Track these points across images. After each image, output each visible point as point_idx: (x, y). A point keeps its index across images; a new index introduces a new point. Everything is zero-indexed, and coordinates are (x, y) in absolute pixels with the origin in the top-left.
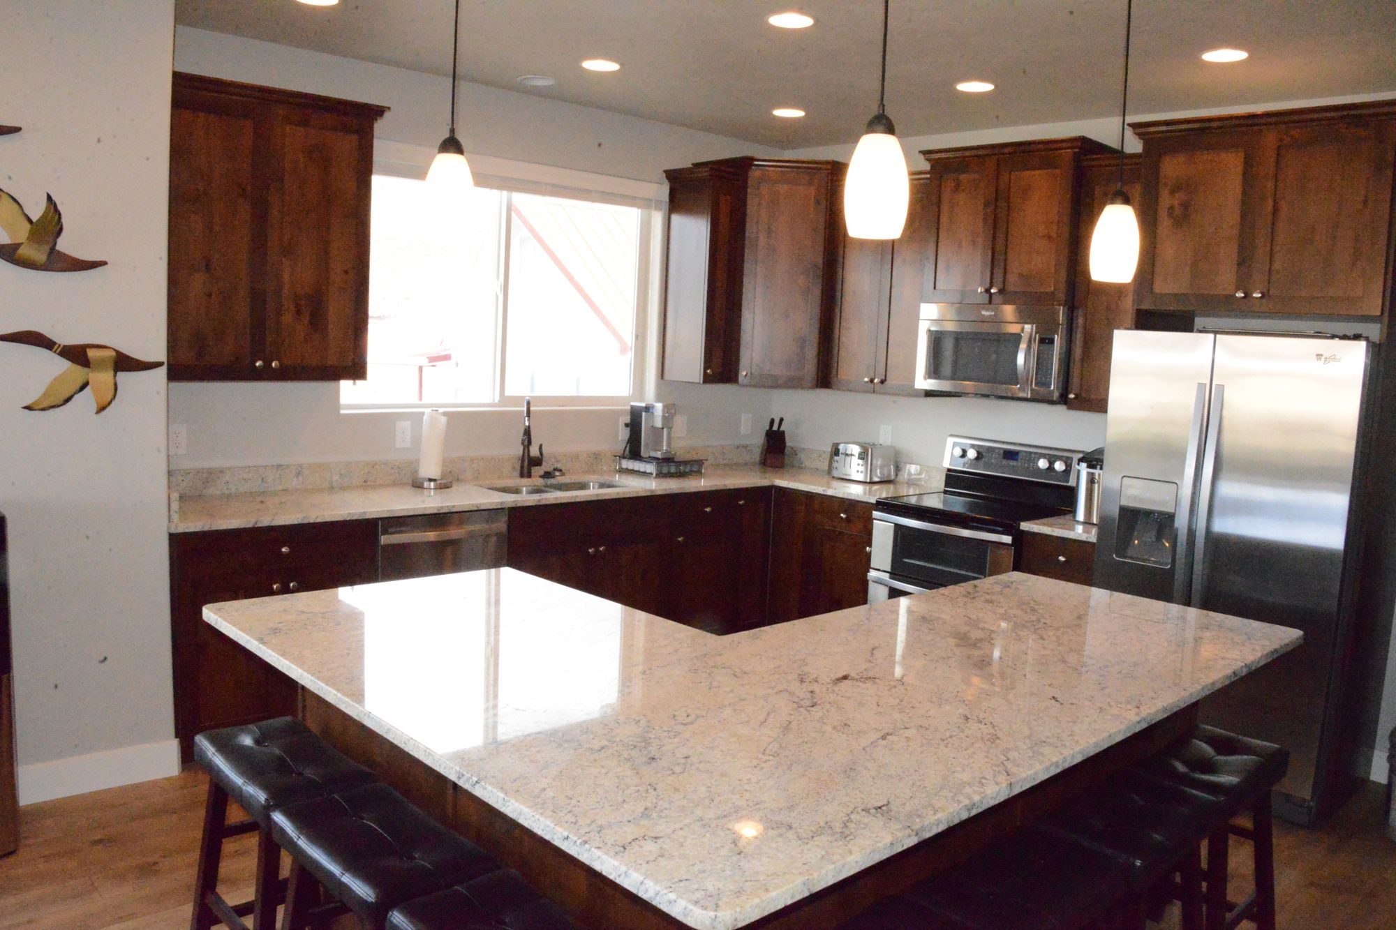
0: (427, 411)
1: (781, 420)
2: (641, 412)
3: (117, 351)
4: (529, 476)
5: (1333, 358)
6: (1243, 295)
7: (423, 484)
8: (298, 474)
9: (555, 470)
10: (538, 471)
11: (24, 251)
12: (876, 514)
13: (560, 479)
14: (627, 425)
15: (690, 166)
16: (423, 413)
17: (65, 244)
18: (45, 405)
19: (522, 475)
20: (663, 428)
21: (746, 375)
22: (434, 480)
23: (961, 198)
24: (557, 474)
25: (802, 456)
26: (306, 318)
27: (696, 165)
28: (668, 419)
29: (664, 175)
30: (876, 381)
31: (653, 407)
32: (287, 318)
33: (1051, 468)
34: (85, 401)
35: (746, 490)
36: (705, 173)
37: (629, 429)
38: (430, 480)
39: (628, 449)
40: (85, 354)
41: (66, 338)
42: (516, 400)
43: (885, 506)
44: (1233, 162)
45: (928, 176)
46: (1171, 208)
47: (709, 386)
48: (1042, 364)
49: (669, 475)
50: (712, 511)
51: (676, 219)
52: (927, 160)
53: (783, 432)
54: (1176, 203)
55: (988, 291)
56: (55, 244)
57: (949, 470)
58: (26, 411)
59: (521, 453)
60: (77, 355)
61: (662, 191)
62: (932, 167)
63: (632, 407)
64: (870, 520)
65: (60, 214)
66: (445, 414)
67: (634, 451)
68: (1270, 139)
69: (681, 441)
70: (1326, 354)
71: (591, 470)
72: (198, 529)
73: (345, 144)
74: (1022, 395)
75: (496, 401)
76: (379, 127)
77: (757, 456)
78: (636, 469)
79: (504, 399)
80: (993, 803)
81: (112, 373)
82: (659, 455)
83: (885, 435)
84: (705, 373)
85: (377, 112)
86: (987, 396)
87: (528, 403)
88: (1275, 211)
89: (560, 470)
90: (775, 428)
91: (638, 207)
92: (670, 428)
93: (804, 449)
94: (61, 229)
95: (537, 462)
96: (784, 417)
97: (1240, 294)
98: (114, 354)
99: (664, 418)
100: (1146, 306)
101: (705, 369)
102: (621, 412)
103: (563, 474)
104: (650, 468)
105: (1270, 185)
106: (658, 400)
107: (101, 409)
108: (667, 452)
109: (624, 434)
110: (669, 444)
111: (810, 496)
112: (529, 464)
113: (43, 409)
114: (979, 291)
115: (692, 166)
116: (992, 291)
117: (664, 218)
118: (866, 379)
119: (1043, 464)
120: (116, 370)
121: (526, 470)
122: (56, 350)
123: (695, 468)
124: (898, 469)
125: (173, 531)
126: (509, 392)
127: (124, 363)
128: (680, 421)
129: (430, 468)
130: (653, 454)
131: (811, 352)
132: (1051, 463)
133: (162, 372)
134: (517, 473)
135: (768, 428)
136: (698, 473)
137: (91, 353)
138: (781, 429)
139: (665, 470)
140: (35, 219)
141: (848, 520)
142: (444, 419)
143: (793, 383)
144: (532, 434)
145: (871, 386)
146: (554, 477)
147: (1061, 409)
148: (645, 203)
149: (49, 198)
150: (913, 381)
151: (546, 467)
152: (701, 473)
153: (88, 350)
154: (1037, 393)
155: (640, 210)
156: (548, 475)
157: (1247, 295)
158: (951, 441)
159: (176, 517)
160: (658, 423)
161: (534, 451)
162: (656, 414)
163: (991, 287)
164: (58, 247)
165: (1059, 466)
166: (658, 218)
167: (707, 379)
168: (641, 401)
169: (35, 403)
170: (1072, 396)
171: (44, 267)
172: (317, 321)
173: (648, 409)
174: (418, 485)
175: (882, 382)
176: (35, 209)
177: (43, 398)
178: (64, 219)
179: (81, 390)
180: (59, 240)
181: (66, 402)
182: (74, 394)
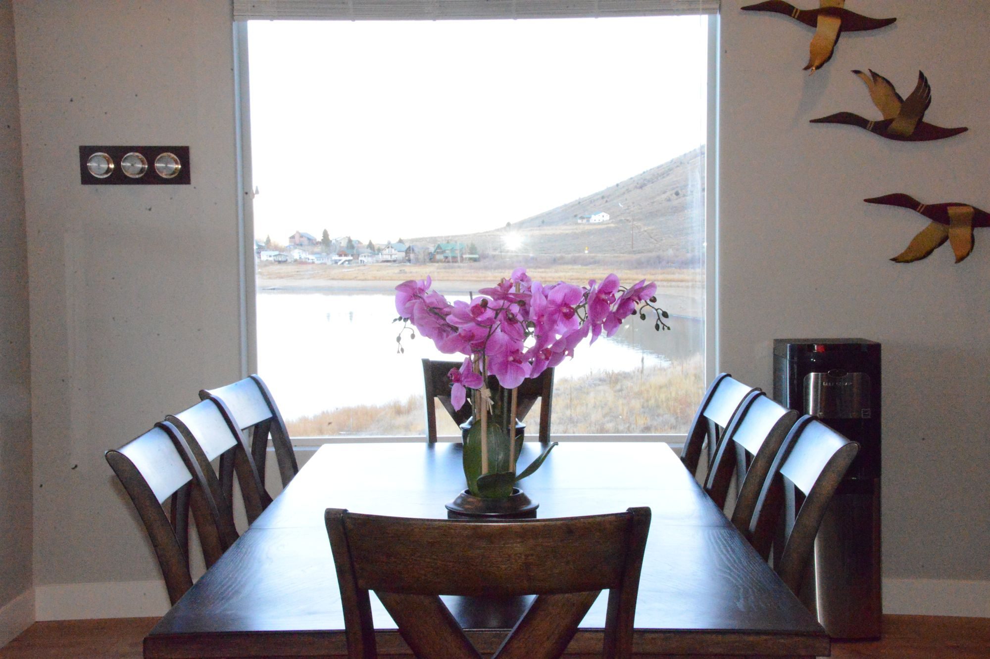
3: (974, 208)
11: (895, 126)
17: (931, 117)
18: (909, 259)
34: (945, 252)
40: (946, 212)
56: (922, 117)
58: (893, 262)
60: (938, 214)
65: (929, 90)
81: (969, 228)
94: (929, 102)
98: (972, 210)
107: (960, 259)
113: (907, 262)
120: (973, 226)
122: (920, 209)
127: (981, 219)
137: (951, 211)
140: (905, 96)
149: (921, 75)
153: (948, 208)
164: (925, 119)
169: (902, 255)
171: (911, 139)
176: (906, 89)
177: (910, 249)
178: (932, 93)
179: (941, 243)
180: (926, 112)
181: (929, 253)
182: (935, 248)
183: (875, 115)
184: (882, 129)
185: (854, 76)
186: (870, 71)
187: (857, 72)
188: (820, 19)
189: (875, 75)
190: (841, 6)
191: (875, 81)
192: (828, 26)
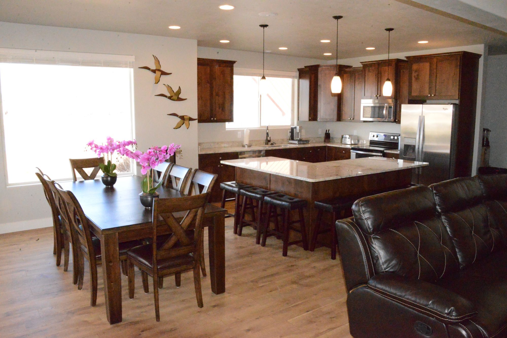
0: (245, 129)
1: (329, 130)
2: (294, 129)
3: (189, 117)
4: (268, 144)
5: (446, 109)
6: (430, 95)
7: (245, 146)
8: (218, 144)
9: (274, 143)
10: (270, 143)
11: (173, 97)
12: (351, 151)
13: (275, 145)
14: (290, 132)
15: (303, 67)
16: (244, 130)
17: (181, 96)
18: (176, 128)
19: (266, 144)
20: (299, 132)
21: (319, 119)
22: (247, 145)
23: (370, 74)
24: (274, 144)
25: (335, 139)
26: (221, 109)
27: (305, 67)
28: (300, 130)
29: (297, 70)
30: (351, 119)
31: (297, 127)
32: (217, 109)
33: (394, 138)
34: (184, 126)
35: (320, 147)
36: (308, 69)
37: (290, 133)
38: (246, 145)
39: (290, 138)
41: (180, 114)
42: (264, 127)
43: (353, 149)
44: (427, 65)
45: (362, 68)
46: (415, 76)
47: (310, 122)
48: (389, 113)
49: (301, 144)
50: (312, 152)
51: (300, 80)
52: (362, 64)
53: (330, 133)
54: (416, 75)
55: (377, 96)
56: (179, 96)
57: (371, 140)
59: (266, 139)
60: (182, 118)
61: (297, 74)
62: (363, 66)
63: (291, 127)
64: (350, 152)
66: (249, 130)
67: (292, 138)
68: (435, 60)
69: (304, 136)
70: (445, 108)
71: (282, 143)
72: (204, 153)
73: (228, 70)
74: (385, 121)
75: (259, 127)
76: (235, 65)
77: (323, 140)
78: (293, 142)
79: (261, 127)
80: (353, 176)
82: (298, 139)
83: (355, 133)
84: (309, 119)
85: (234, 62)
86: (379, 121)
87: (268, 127)
88: (436, 76)
89: (275, 143)
90: (327, 132)
91: (291, 78)
92: (301, 132)
93: (335, 138)
94: (181, 93)
95: (269, 141)
96: (330, 129)
97: (429, 95)
99: (299, 130)
100: (410, 99)
101: (309, 118)
102: (289, 129)
103: (276, 144)
104: (296, 142)
105: (435, 70)
106: (298, 126)
108: (300, 138)
109: (289, 134)
110: (301, 137)
111: (336, 148)
112: (268, 142)
114: (375, 96)
115: (304, 67)
116: (378, 96)
117: (298, 80)
118: (349, 119)
119: (392, 137)
120: (189, 120)
121: (267, 143)
122: (178, 117)
123: (307, 142)
124: (358, 141)
125: (199, 154)
126: (262, 125)
127: (191, 119)
128: (303, 131)
129: (246, 142)
130: (297, 139)
131: (335, 113)
132: (394, 137)
133: (197, 121)
134: (265, 144)
135: (325, 132)
136: (308, 143)
138: (329, 132)
139: (300, 143)
141: (345, 153)
142: (249, 131)
143: (331, 121)
144: (269, 134)
145: (350, 120)
146: (274, 145)
147: (395, 124)
148: (293, 77)
149: (179, 87)
150: (360, 118)
151: (271, 142)
152: (309, 143)
153: (184, 116)
154: (389, 120)
155: (292, 79)
156: (272, 144)
157: (431, 95)
158: (370, 133)
159: (200, 151)
160: (298, 131)
161: (269, 139)
162: (297, 129)
163: (377, 95)
164: (179, 97)
165: (396, 138)
166: (296, 81)
167: (310, 120)
168: (293, 126)
170: (397, 120)
171: (176, 100)
172: (223, 110)
173: (295, 128)
174: (243, 146)
175: (353, 119)
176: (175, 90)
177: (176, 126)
178: (181, 91)
179: (183, 124)
180: (180, 95)
181: (180, 127)
182: (182, 125)
183: (168, 95)
184: (170, 98)
185: (164, 85)
186: (167, 85)
187: (164, 84)
188: (157, 72)
189: (168, 86)
190: (160, 69)
191: (168, 87)
192: (158, 73)
